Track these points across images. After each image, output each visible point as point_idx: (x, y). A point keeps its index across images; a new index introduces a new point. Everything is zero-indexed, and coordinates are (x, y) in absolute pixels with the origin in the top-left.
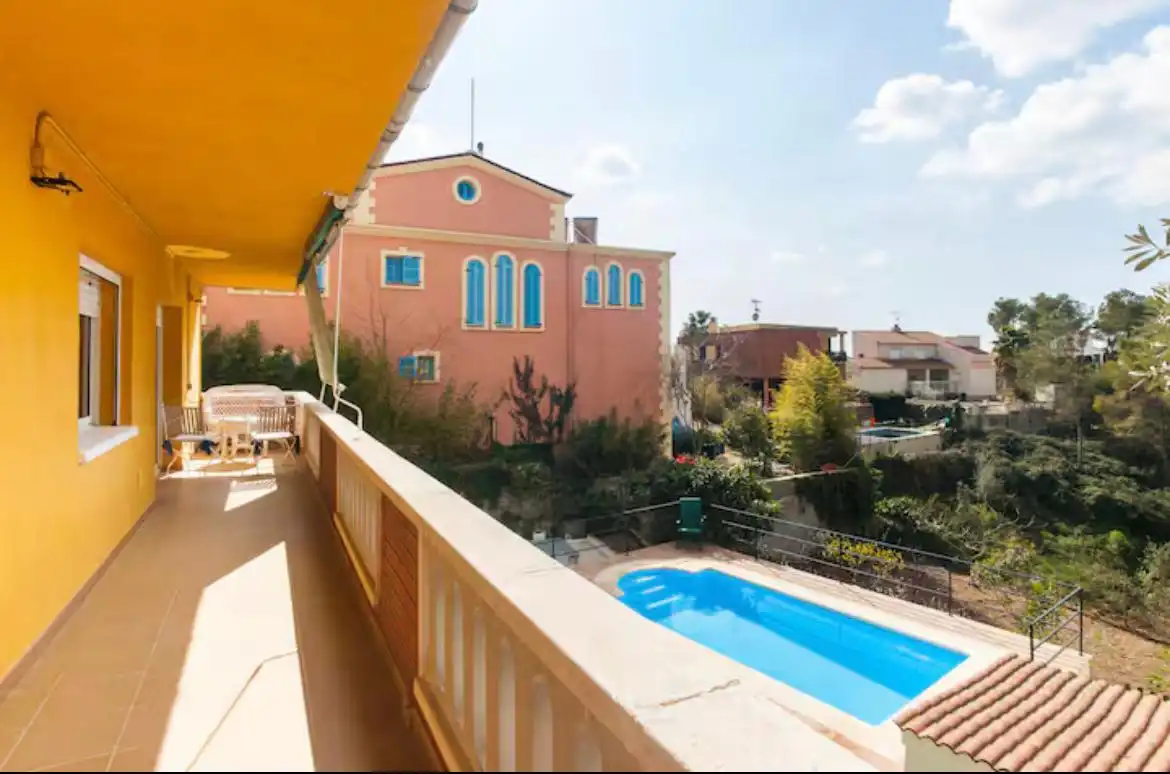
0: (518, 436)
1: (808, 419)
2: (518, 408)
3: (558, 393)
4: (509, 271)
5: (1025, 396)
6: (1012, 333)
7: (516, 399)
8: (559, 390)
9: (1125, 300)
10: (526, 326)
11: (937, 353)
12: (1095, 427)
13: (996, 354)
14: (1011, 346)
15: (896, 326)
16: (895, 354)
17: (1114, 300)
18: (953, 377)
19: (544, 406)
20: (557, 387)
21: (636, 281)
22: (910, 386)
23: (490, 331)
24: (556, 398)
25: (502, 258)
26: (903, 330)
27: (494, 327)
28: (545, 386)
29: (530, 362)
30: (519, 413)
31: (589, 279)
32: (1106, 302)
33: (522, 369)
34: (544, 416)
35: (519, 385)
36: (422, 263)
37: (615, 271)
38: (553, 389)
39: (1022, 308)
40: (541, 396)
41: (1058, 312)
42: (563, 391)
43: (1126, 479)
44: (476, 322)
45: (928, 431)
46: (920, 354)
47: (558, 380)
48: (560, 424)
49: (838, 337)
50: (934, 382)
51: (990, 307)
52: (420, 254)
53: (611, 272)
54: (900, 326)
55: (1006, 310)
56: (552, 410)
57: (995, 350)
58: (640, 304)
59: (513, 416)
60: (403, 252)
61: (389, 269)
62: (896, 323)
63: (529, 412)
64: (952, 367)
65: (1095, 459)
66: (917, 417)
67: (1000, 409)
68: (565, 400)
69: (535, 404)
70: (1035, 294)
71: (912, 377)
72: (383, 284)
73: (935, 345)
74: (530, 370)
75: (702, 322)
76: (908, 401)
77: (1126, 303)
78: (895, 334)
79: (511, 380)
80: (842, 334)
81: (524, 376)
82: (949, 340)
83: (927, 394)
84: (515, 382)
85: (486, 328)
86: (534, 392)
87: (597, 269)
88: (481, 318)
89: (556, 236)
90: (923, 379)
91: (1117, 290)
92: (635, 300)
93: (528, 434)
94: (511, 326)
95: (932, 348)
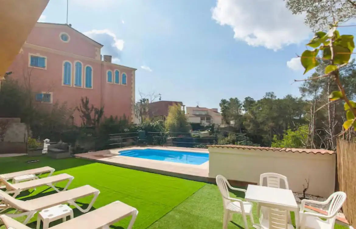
0: (83, 124)
1: (175, 122)
2: (83, 114)
3: (97, 110)
4: (80, 68)
5: (228, 123)
6: (225, 106)
7: (82, 111)
8: (98, 109)
9: (249, 99)
10: (86, 87)
11: (208, 113)
12: (243, 131)
13: (222, 112)
14: (225, 110)
15: (198, 106)
16: (198, 113)
17: (246, 99)
18: (211, 119)
19: (92, 114)
20: (97, 108)
21: (124, 77)
22: (201, 122)
23: (73, 87)
24: (97, 112)
25: (77, 63)
26: (199, 107)
27: (74, 86)
28: (93, 107)
29: (88, 100)
30: (83, 116)
31: (108, 73)
32: (245, 100)
33: (85, 101)
34: (92, 117)
35: (83, 107)
36: (46, 61)
37: (117, 73)
38: (96, 109)
39: (228, 102)
40: (91, 111)
41: (235, 102)
42: (99, 110)
43: (250, 141)
44: (67, 83)
45: (206, 132)
46: (203, 113)
47: (98, 106)
48: (98, 120)
49: (183, 107)
50: (208, 121)
51: (220, 102)
52: (46, 57)
53: (116, 73)
54: (199, 106)
55: (224, 102)
56: (95, 116)
57: (221, 111)
58: (125, 84)
59: (81, 117)
60: (38, 55)
61: (32, 61)
62: (197, 105)
63: (87, 116)
64: (211, 117)
65: (243, 137)
66: (203, 128)
67: (223, 126)
68: (100, 113)
69: (89, 114)
70: (230, 98)
71: (202, 119)
72: (29, 66)
73: (207, 111)
74: (87, 102)
75: (144, 101)
76: (201, 125)
77: (249, 100)
78: (197, 108)
79: (80, 104)
80: (184, 106)
81: (85, 104)
82: (210, 110)
83: (205, 123)
84: (82, 105)
85: (71, 86)
86: (89, 109)
87: (112, 71)
88: (69, 82)
89: (97, 58)
90: (204, 120)
91: (247, 97)
92: (124, 82)
93: (87, 123)
94: (81, 86)
95: (206, 112)
